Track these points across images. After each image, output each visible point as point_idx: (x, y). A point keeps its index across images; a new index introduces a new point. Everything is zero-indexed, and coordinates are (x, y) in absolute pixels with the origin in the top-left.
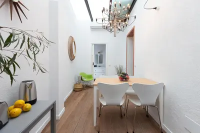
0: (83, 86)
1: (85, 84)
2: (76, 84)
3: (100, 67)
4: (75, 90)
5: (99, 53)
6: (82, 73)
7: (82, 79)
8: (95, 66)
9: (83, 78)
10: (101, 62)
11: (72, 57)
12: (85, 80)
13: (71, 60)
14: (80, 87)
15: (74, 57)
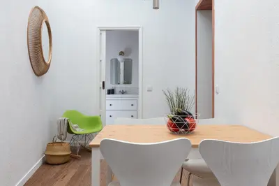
0: (73, 149)
1: (79, 143)
2: (52, 144)
3: (123, 93)
4: (48, 162)
5: (122, 53)
6: (70, 113)
7: (69, 130)
8: (111, 92)
9: (73, 126)
10: (128, 80)
11: (40, 66)
12: (79, 131)
13: (38, 75)
14: (62, 151)
15: (48, 66)
